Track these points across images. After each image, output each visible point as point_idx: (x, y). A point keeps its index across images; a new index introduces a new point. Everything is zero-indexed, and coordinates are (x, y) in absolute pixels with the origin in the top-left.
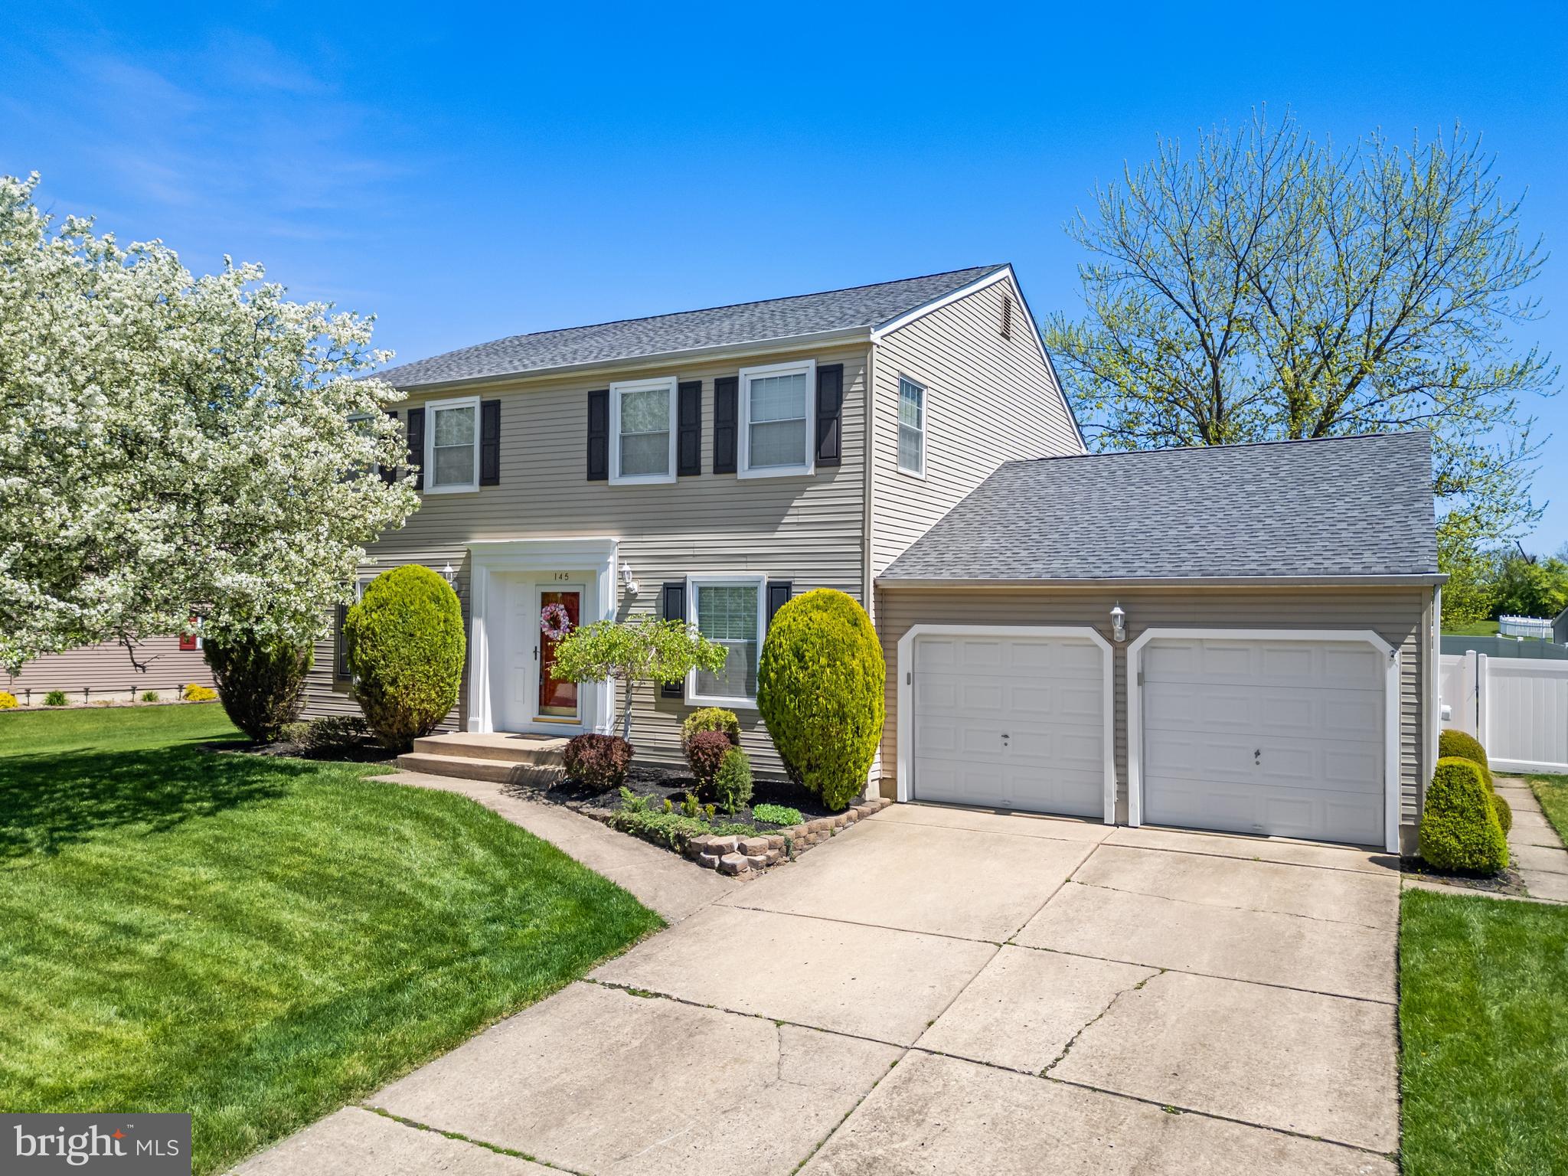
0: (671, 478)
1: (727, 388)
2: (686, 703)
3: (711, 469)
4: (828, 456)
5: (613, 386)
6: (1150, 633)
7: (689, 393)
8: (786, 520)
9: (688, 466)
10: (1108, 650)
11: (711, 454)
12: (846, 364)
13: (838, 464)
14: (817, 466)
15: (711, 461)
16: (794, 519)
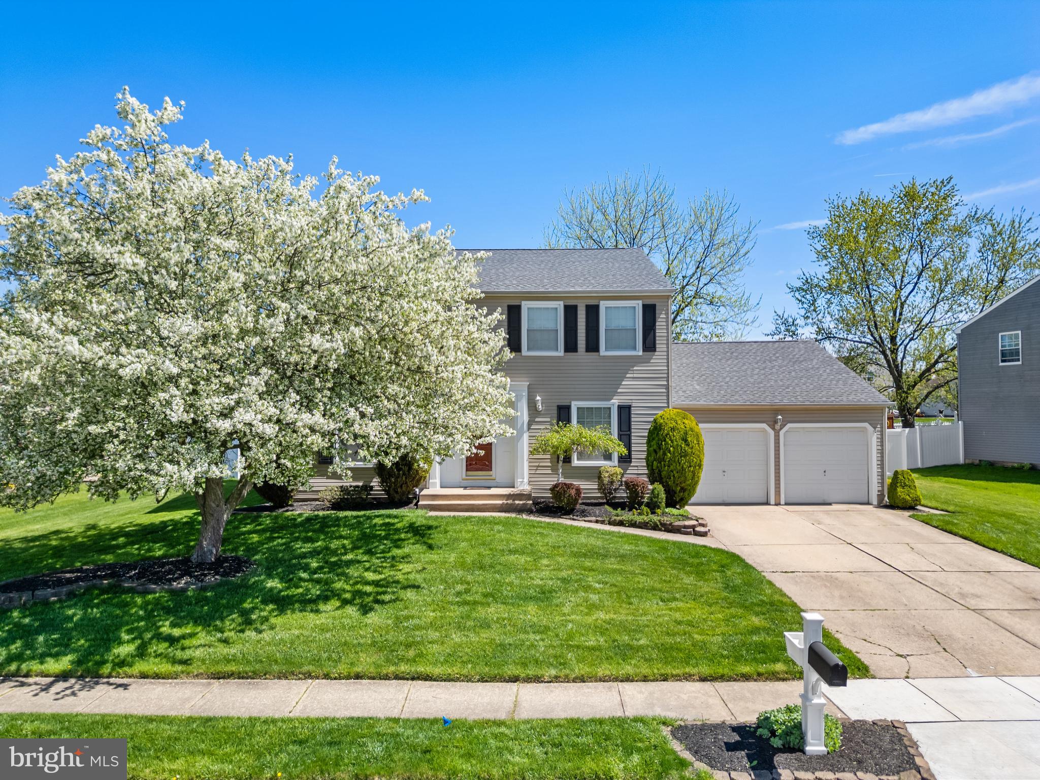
0: (561, 353)
1: (593, 311)
2: (573, 465)
3: (584, 350)
4: (650, 345)
5: (523, 303)
6: (789, 425)
7: (570, 312)
8: (628, 376)
9: (571, 346)
10: (772, 433)
11: (584, 342)
12: (657, 304)
13: (655, 351)
14: (644, 351)
15: (584, 346)
16: (631, 376)
